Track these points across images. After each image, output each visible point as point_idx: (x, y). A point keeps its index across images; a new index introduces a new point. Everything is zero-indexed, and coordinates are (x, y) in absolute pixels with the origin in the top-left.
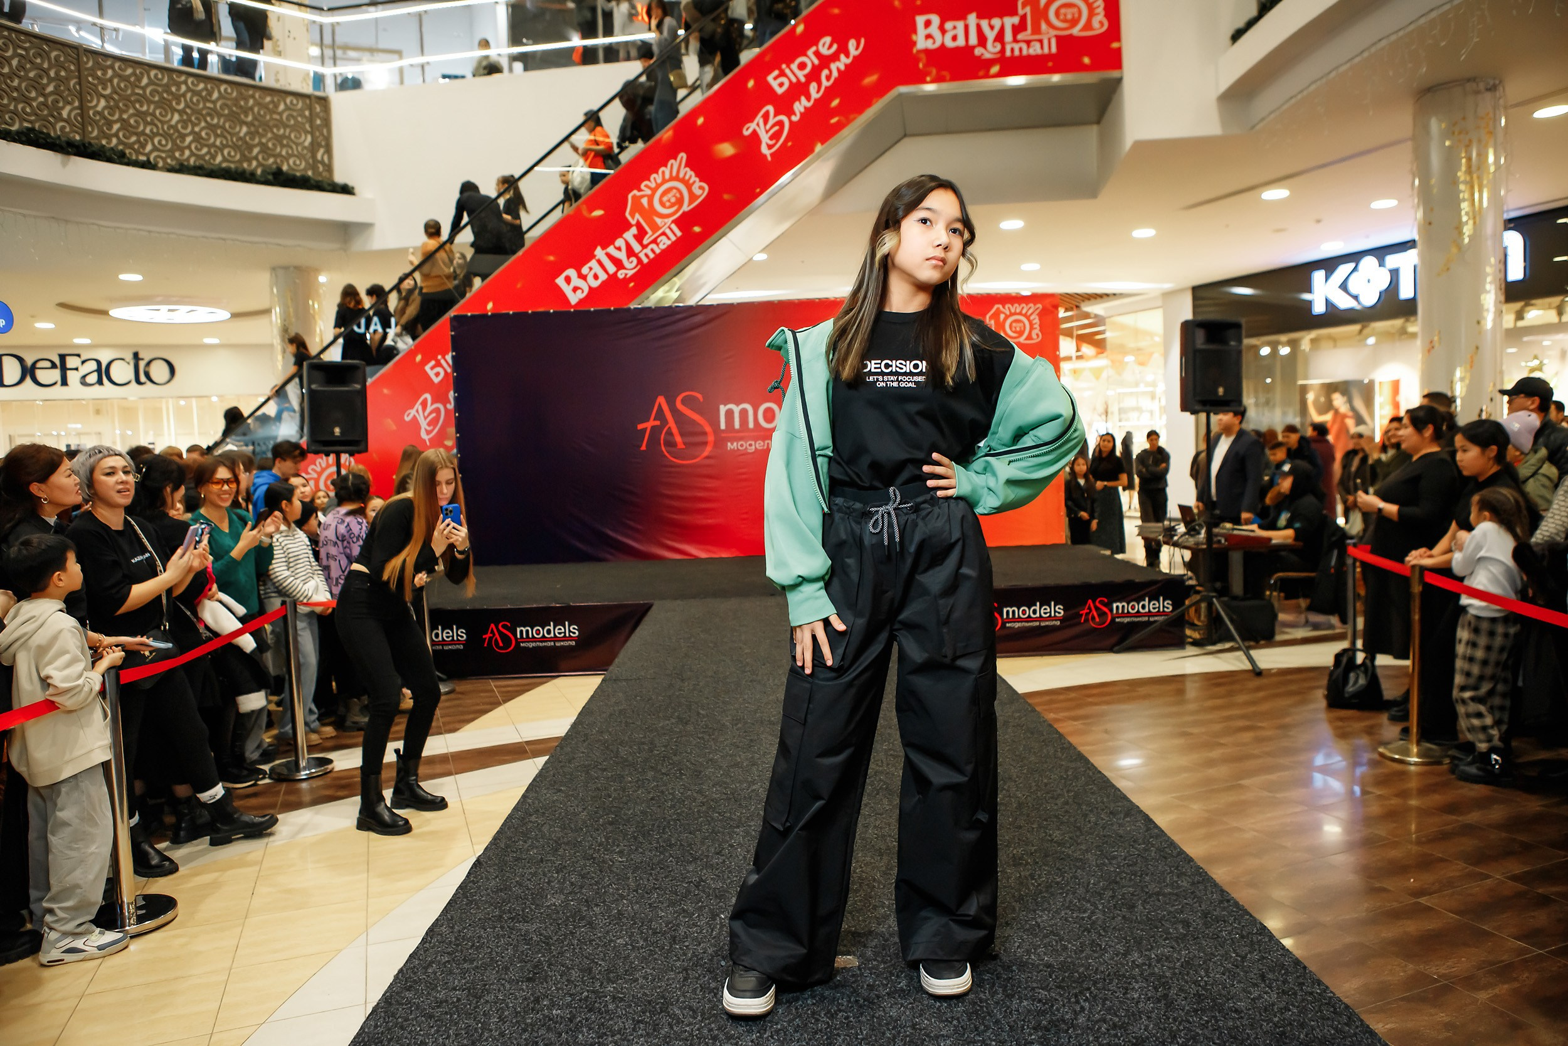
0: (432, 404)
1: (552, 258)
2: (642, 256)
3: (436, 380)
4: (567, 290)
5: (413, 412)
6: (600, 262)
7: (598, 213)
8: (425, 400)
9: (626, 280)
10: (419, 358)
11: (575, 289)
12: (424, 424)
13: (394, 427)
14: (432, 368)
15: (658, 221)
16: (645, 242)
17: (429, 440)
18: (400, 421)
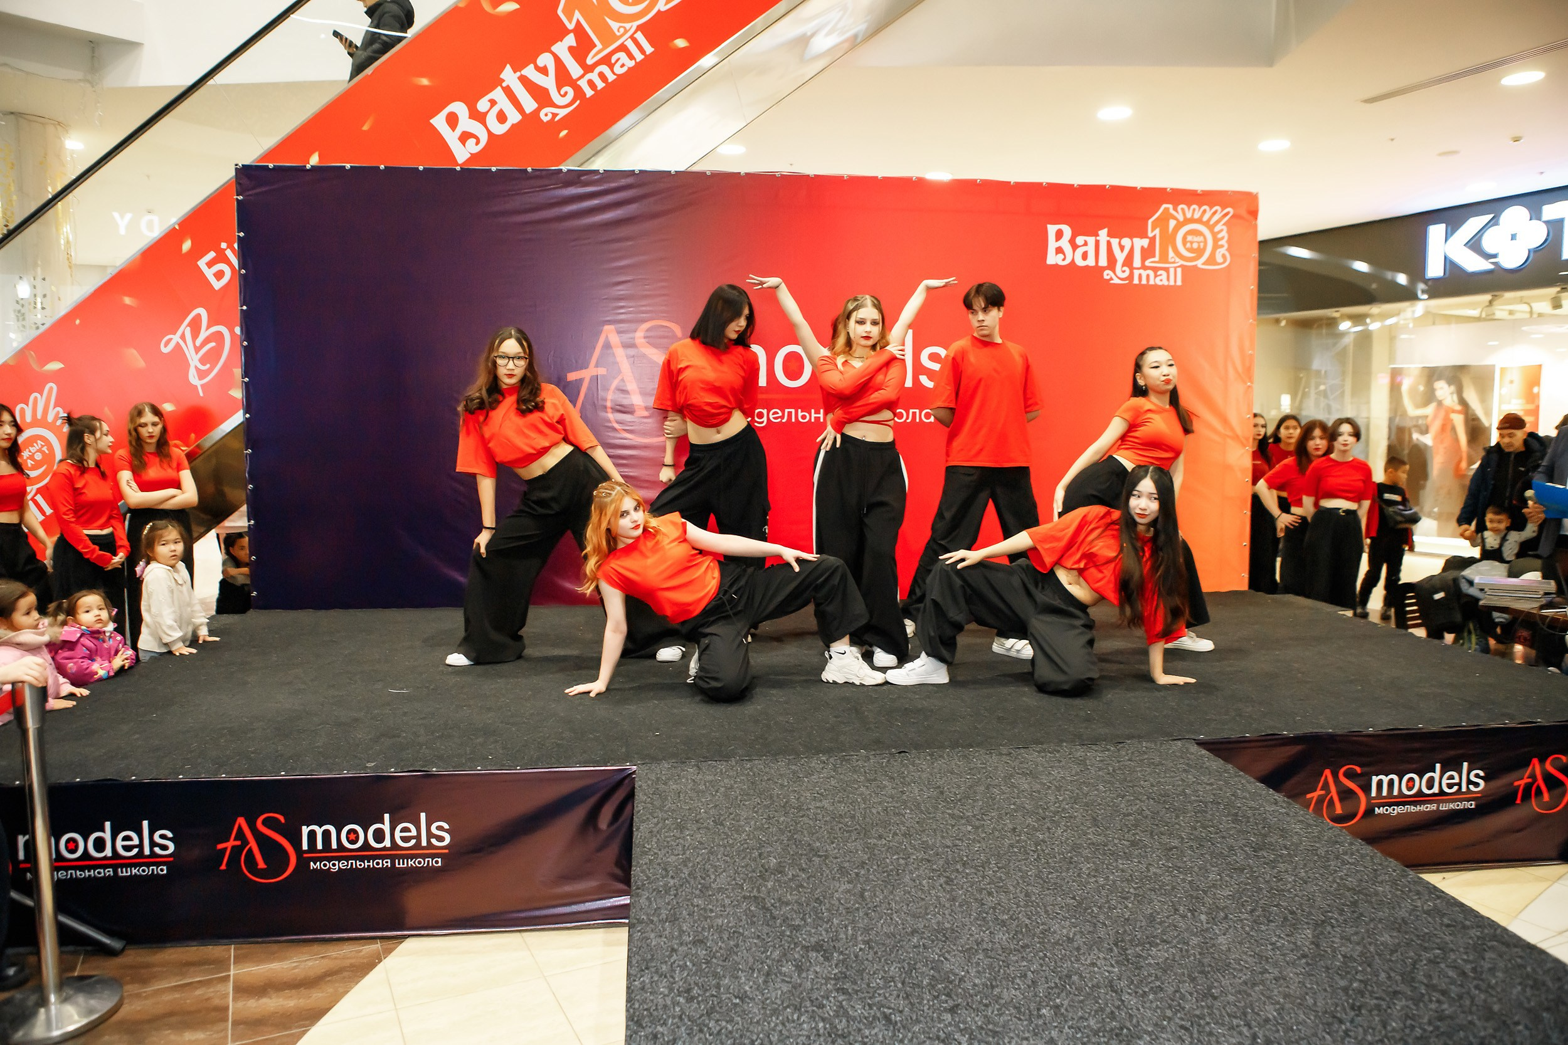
0: (208, 327)
1: (425, 82)
2: (583, 84)
3: (217, 285)
4: (451, 138)
5: (176, 338)
6: (508, 92)
7: (509, 7)
8: (199, 316)
9: (555, 125)
10: (187, 246)
11: (465, 137)
12: (194, 359)
13: (141, 364)
14: (210, 264)
15: (614, 25)
16: (590, 61)
17: (202, 386)
18: (150, 350)
